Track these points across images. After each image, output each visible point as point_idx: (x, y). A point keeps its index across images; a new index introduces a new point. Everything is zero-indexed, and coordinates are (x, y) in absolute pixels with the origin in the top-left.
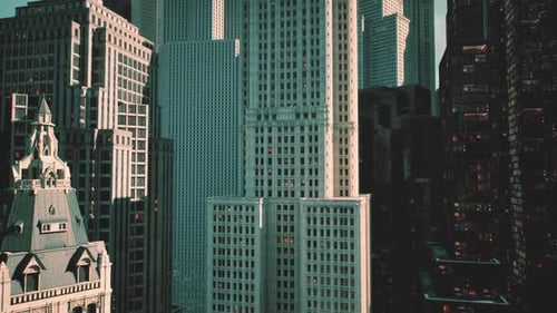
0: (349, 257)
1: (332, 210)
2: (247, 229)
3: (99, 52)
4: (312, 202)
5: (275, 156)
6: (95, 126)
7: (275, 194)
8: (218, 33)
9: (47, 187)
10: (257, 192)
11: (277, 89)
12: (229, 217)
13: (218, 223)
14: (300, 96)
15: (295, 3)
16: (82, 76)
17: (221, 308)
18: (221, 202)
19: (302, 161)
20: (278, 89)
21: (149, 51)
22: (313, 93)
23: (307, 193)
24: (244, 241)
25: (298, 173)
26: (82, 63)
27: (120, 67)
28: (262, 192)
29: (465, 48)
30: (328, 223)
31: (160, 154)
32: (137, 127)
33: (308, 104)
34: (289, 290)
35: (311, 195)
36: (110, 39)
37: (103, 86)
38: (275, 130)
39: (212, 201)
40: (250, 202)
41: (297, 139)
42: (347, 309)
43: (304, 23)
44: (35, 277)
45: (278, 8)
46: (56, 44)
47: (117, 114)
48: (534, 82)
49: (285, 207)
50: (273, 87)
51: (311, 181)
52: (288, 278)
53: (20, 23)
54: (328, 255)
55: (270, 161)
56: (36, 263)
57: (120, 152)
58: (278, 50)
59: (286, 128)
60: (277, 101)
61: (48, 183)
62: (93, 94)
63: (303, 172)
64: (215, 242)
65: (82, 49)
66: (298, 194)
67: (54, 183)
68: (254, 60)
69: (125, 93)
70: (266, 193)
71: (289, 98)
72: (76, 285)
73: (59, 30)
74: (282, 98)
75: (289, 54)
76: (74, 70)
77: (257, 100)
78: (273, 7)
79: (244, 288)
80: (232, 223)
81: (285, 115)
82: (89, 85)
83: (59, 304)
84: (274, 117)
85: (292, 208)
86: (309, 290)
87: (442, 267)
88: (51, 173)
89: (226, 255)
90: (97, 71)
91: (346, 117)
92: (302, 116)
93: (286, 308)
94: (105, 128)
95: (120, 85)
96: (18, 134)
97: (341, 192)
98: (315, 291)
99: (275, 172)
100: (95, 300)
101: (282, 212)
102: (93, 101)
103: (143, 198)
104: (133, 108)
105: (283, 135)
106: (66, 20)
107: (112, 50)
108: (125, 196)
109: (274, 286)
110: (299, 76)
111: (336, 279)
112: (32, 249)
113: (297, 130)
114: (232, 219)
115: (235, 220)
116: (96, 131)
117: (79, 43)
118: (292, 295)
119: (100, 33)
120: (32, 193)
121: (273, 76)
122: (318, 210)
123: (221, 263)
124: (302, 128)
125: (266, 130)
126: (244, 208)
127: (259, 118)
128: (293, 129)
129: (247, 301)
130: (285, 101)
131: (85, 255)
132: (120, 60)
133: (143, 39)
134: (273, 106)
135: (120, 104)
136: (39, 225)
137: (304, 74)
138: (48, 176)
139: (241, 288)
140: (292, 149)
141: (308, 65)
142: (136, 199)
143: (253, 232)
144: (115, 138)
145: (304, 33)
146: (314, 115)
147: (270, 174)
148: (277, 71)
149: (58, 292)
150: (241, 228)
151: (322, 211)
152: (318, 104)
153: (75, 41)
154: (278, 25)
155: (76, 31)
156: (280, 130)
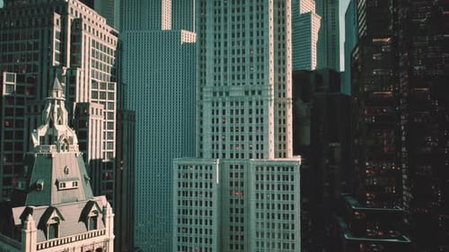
0: (290, 207)
1: (276, 169)
2: (206, 184)
3: (76, 38)
4: (259, 162)
5: (228, 124)
6: (74, 100)
7: (228, 156)
8: (166, 25)
9: (61, 151)
10: (213, 154)
11: (229, 72)
12: (191, 174)
13: (182, 180)
14: (248, 77)
15: (244, 2)
16: (62, 58)
17: (185, 248)
18: (185, 162)
19: (251, 129)
20: (230, 70)
21: (115, 39)
22: (258, 75)
23: (254, 155)
24: (204, 195)
25: (246, 139)
26: (62, 47)
27: (93, 51)
28: (217, 154)
29: (374, 40)
30: (273, 179)
31: (125, 122)
32: (107, 101)
33: (255, 83)
34: (239, 233)
35: (257, 157)
36: (85, 28)
37: (80, 67)
38: (228, 105)
39: (176, 162)
40: (209, 163)
41: (246, 112)
42: (288, 248)
43: (251, 18)
44: (55, 226)
45: (229, 6)
46: (40, 32)
47: (91, 90)
48: (422, 67)
49: (237, 167)
50: (226, 69)
51: (257, 145)
52: (239, 224)
53: (9, 13)
54: (273, 205)
55: (224, 129)
56: (56, 215)
57: (94, 122)
58: (229, 39)
59: (237, 103)
60: (229, 81)
61: (62, 148)
62: (71, 73)
63: (251, 138)
64: (179, 195)
65: (62, 36)
66: (247, 156)
67: (67, 148)
68: (210, 47)
69: (97, 73)
70: (220, 155)
71: (238, 78)
72: (87, 233)
73: (43, 20)
74: (233, 78)
75: (239, 43)
76: (56, 54)
77: (212, 80)
78: (225, 4)
79: (204, 232)
80: (194, 180)
81: (237, 92)
82: (68, 66)
83: (74, 249)
84: (227, 94)
85: (242, 167)
86: (257, 233)
87: (356, 213)
88: (65, 140)
89: (189, 205)
90: (74, 54)
91: (284, 94)
92: (250, 93)
93: (237, 248)
94: (82, 101)
95: (93, 66)
96: (8, 106)
97: (280, 154)
98: (262, 234)
99: (228, 139)
100: (102, 245)
101: (234, 171)
102: (72, 80)
103: (112, 159)
104: (103, 86)
105: (234, 107)
106: (48, 11)
107: (87, 37)
108: (98, 157)
109: (227, 230)
110: (247, 61)
111: (279, 224)
112: (52, 203)
113: (246, 104)
114: (194, 176)
115: (196, 177)
116: (75, 104)
117: (59, 30)
118: (242, 237)
119: (77, 23)
120: (50, 157)
121: (226, 61)
122: (265, 168)
123: (185, 212)
124: (251, 103)
125: (220, 105)
126: (204, 167)
127: (215, 94)
128: (242, 103)
129: (206, 242)
130: (236, 81)
131: (94, 208)
132: (93, 46)
133: (110, 29)
134: (226, 84)
135: (93, 81)
136: (57, 183)
137: (251, 59)
138: (62, 142)
139: (201, 232)
140: (242, 119)
141: (255, 52)
142: (106, 160)
143: (211, 187)
144: (90, 110)
145: (251, 25)
146: (260, 93)
147: (224, 140)
148: (229, 57)
149: (73, 239)
150: (201, 184)
151: (268, 169)
152: (263, 83)
153: (57, 29)
154: (229, 20)
155: (58, 20)
156: (232, 104)
